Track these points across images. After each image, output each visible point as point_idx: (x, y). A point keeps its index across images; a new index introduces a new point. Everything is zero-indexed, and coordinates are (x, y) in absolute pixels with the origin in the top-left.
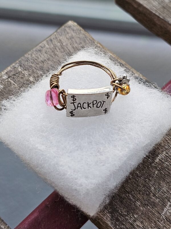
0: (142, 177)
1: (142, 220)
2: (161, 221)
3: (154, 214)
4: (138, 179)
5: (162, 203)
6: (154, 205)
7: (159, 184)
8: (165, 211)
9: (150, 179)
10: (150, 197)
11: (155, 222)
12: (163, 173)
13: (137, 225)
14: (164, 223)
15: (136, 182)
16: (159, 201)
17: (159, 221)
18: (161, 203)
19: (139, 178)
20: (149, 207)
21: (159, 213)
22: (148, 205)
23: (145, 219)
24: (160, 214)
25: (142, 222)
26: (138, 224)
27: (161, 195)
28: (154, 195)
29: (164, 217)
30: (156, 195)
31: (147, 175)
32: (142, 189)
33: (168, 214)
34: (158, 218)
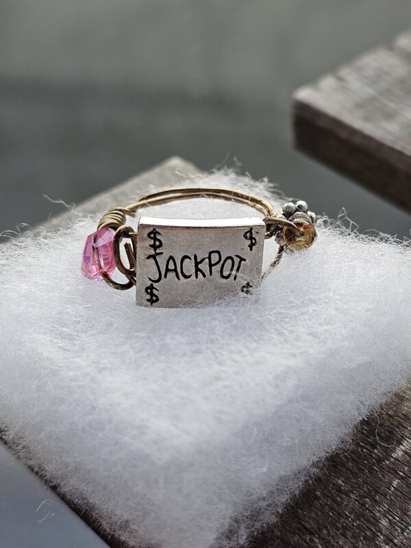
0: (353, 493)
4: (341, 498)
7: (405, 512)
9: (377, 498)
15: (335, 505)
19: (344, 496)
27: (409, 539)
28: (388, 540)
31: (368, 489)
32: (353, 525)
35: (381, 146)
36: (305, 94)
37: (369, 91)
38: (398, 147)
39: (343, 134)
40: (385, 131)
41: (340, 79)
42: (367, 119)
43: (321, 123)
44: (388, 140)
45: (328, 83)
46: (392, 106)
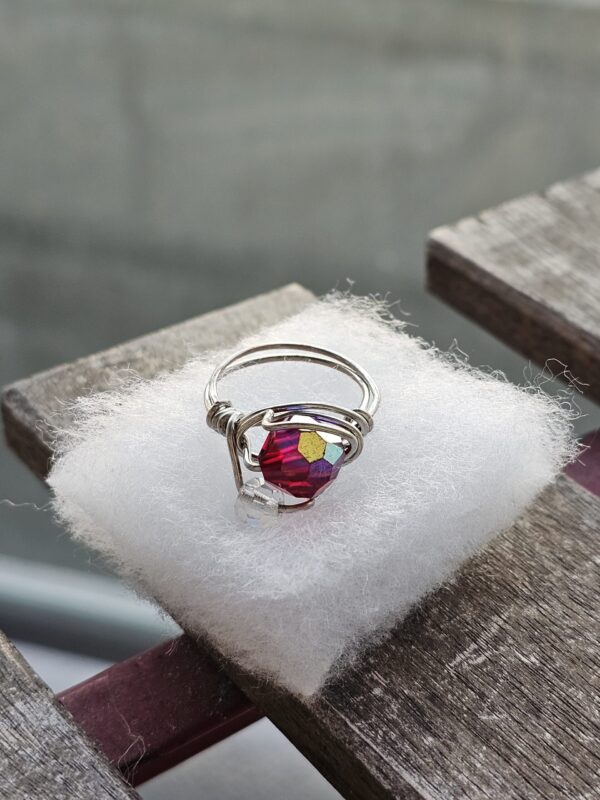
1: (387, 670)
2: (443, 679)
3: (423, 662)
5: (454, 643)
6: (430, 644)
7: (456, 605)
8: (458, 659)
10: (423, 628)
11: (424, 678)
12: (472, 585)
13: (372, 679)
14: (451, 683)
16: (446, 639)
17: (435, 679)
18: (449, 643)
20: (413, 647)
21: (440, 661)
22: (412, 643)
23: (396, 671)
24: (443, 665)
25: (386, 674)
26: (376, 677)
27: (455, 626)
28: (435, 625)
29: (452, 672)
30: (442, 627)
33: (465, 665)
34: (433, 672)
35: (510, 289)
36: (441, 235)
37: (510, 236)
38: (527, 292)
39: (474, 276)
40: (516, 277)
41: (481, 221)
42: (501, 262)
43: (453, 263)
44: (518, 285)
45: (468, 225)
46: (530, 252)
